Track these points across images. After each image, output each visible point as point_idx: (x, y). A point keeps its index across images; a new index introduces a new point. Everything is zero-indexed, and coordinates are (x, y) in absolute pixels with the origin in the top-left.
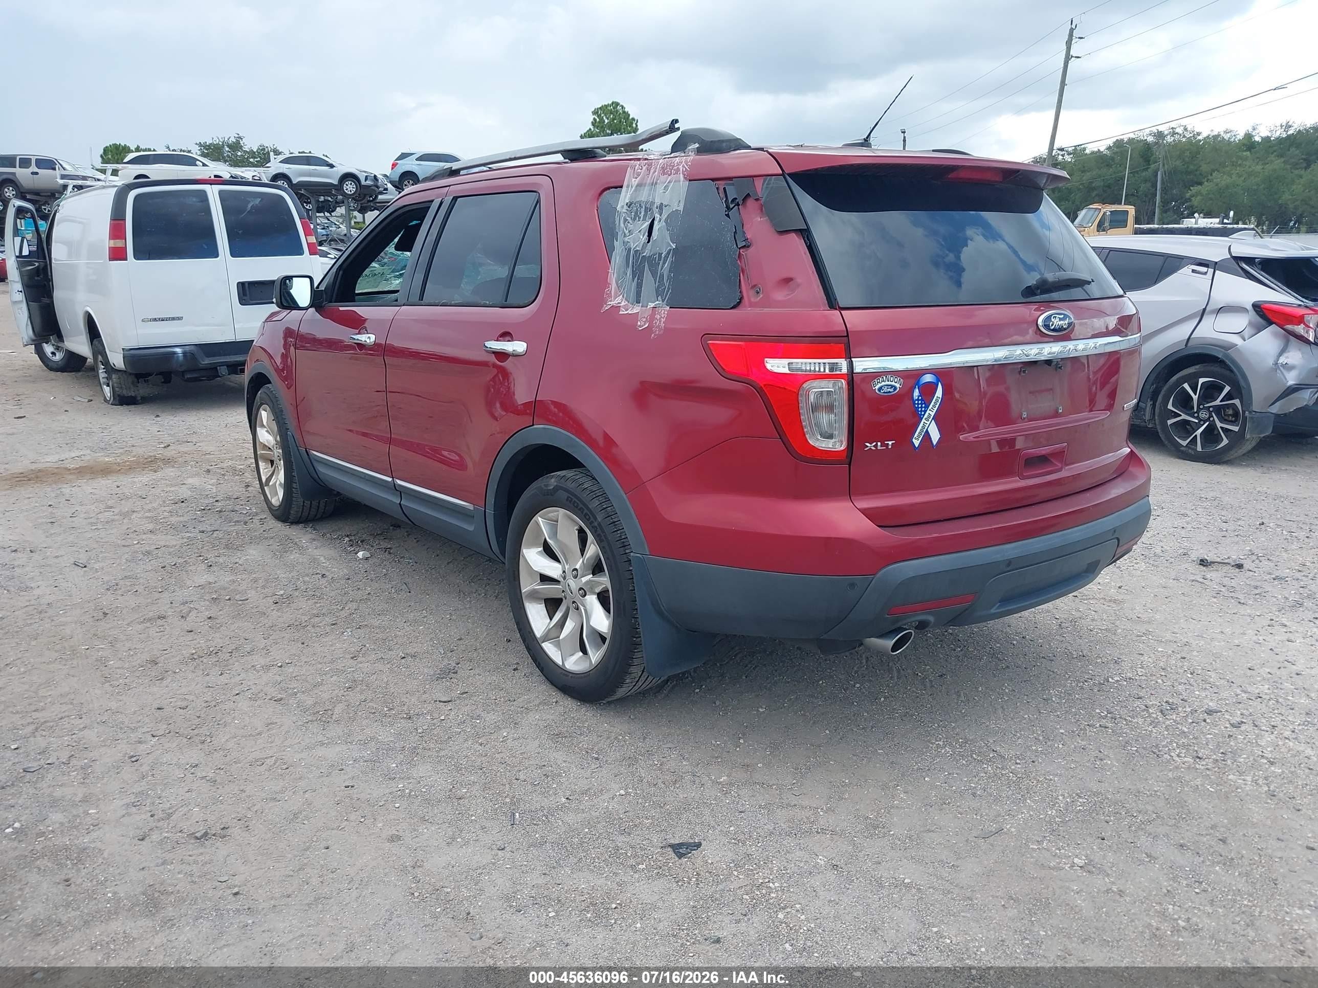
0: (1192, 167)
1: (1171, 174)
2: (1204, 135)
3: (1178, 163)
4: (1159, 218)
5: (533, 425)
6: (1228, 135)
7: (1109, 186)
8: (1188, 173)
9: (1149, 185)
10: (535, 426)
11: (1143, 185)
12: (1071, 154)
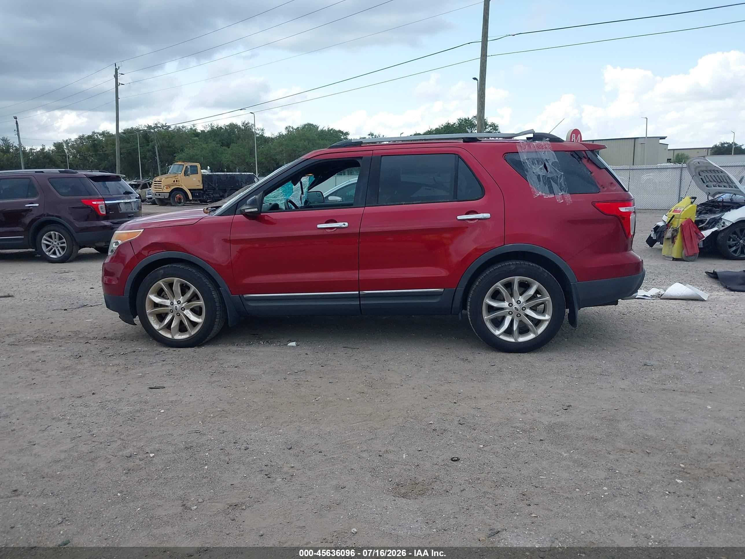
0: (170, 144)
1: (162, 148)
2: (173, 127)
3: (164, 142)
4: (160, 170)
5: (504, 245)
6: (184, 129)
7: (130, 153)
8: (170, 147)
9: (151, 153)
10: (505, 246)
11: (148, 154)
12: (101, 135)
